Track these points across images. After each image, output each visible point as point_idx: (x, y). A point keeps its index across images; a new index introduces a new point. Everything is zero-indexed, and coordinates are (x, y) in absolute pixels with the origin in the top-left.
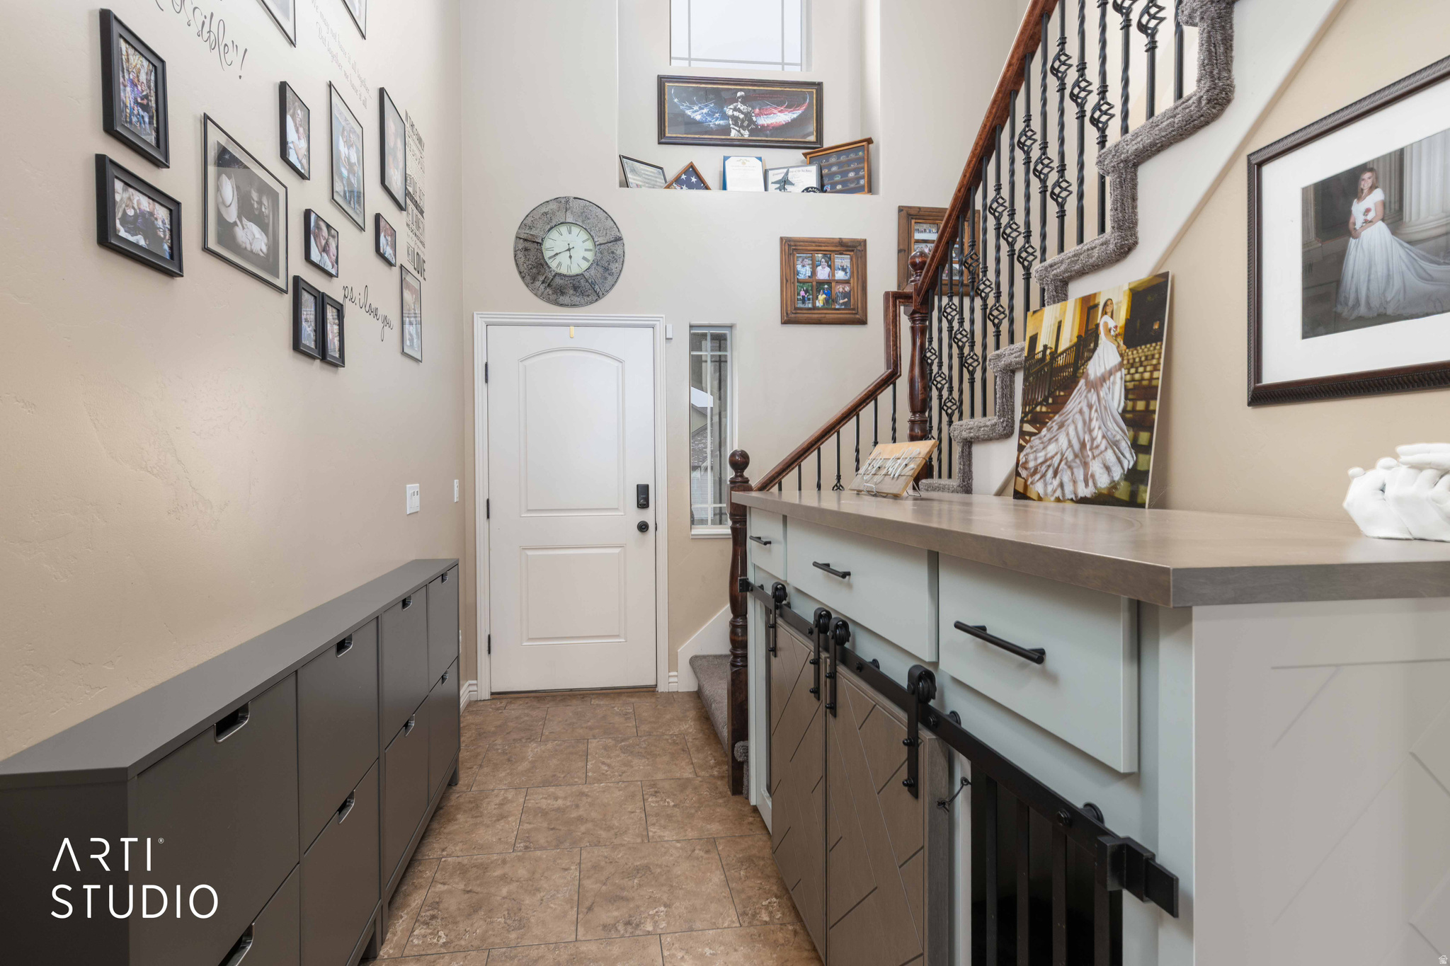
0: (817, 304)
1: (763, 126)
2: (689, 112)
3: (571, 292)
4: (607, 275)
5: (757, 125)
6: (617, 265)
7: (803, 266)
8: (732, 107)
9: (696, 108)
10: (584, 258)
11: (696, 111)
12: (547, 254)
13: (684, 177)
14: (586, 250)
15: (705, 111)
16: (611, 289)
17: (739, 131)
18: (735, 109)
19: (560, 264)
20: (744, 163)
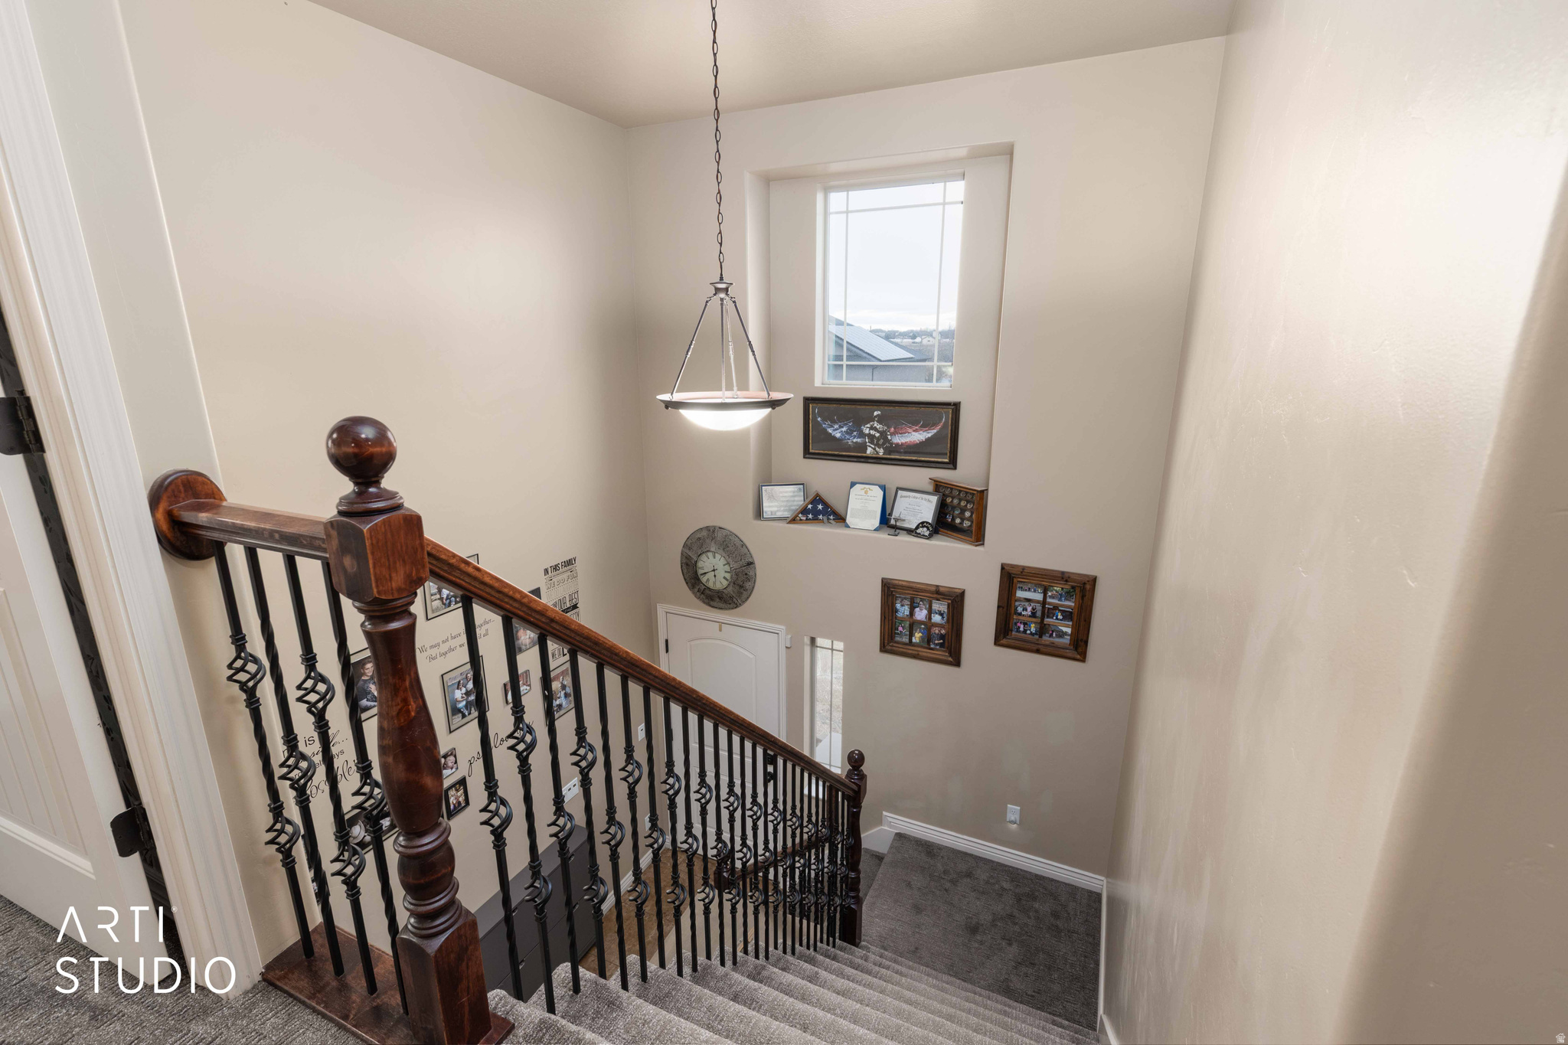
0: (914, 640)
1: (897, 444)
2: (830, 430)
3: (718, 600)
4: (742, 590)
5: (892, 444)
6: (750, 583)
7: (902, 606)
8: (868, 425)
9: (836, 426)
10: (724, 578)
11: (836, 429)
12: (700, 572)
13: (810, 506)
14: (726, 572)
15: (844, 429)
16: (746, 600)
17: (874, 449)
18: (872, 428)
19: (708, 580)
20: (866, 492)
